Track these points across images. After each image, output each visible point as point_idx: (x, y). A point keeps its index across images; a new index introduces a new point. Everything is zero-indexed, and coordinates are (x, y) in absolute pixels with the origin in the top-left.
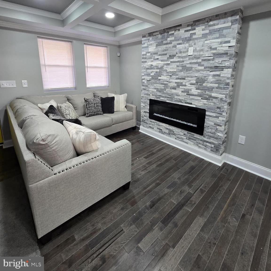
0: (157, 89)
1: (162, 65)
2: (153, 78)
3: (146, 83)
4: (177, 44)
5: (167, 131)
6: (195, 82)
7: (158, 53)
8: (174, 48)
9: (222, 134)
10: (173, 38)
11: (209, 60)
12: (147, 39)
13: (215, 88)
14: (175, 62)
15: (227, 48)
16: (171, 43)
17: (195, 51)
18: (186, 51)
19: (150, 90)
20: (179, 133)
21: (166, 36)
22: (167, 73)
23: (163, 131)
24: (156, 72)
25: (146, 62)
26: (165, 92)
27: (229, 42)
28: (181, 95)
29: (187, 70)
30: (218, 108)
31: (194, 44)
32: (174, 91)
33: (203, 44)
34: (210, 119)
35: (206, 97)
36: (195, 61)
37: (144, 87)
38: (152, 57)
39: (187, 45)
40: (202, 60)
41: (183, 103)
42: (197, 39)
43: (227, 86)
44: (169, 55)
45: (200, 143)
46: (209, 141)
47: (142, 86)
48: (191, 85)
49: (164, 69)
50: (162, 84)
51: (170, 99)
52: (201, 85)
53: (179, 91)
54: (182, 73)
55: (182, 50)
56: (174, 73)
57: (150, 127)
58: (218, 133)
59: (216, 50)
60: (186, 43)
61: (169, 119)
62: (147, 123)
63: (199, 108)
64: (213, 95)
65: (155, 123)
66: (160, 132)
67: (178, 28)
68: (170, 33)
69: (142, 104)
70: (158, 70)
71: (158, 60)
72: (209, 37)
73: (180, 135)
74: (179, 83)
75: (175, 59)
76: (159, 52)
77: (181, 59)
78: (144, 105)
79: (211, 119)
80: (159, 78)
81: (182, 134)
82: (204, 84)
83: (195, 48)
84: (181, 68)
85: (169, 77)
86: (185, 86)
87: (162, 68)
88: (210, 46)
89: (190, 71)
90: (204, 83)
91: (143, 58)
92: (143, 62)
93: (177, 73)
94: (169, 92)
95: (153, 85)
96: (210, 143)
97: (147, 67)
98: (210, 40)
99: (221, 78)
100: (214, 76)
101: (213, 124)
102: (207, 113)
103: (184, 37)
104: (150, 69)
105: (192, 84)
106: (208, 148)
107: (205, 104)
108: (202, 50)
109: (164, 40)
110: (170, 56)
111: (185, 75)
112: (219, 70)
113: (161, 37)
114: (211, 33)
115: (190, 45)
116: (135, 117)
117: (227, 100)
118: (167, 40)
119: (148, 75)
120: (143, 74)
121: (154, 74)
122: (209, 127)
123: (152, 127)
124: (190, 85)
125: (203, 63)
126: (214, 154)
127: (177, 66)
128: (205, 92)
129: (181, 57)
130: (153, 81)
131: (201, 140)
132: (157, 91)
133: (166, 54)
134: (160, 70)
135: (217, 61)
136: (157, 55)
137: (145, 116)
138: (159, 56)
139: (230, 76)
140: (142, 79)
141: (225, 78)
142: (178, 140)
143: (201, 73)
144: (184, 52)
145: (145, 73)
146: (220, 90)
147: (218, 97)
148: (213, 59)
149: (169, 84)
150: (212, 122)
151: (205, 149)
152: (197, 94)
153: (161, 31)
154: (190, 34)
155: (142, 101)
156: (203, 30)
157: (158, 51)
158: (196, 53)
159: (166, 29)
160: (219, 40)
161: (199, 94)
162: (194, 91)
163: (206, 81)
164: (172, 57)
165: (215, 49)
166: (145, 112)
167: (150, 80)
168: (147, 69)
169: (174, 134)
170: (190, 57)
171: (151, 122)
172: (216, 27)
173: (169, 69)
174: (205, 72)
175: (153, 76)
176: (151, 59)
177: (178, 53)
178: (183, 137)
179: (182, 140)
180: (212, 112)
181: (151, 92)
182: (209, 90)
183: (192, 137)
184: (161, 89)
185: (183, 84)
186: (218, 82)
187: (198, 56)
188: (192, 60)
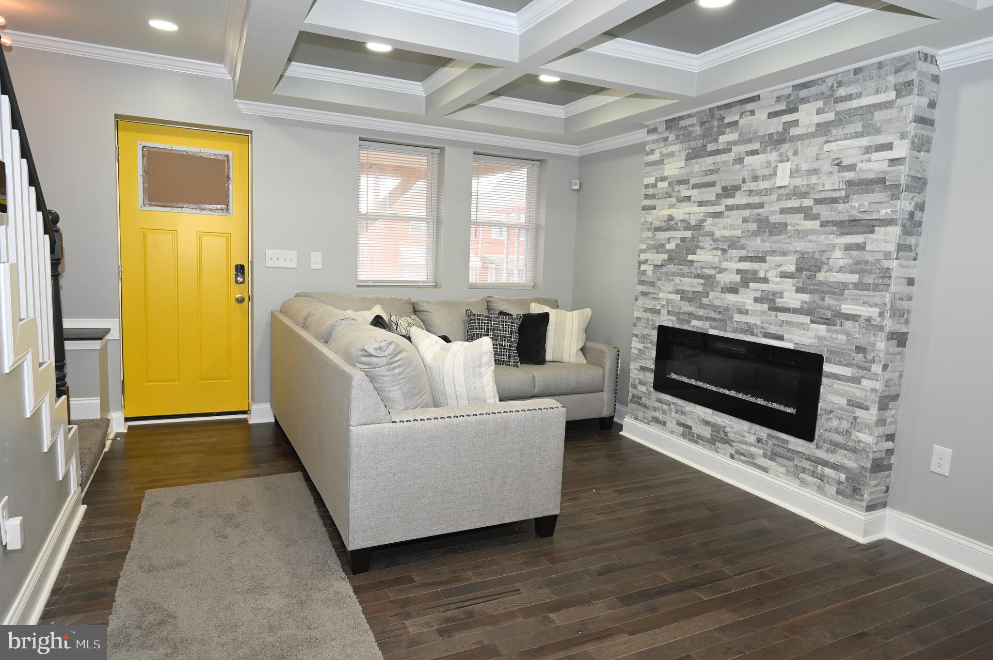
0: (682, 293)
1: (701, 216)
2: (671, 260)
3: (649, 273)
4: (747, 152)
5: (706, 432)
6: (792, 268)
7: (689, 179)
8: (738, 166)
9: (871, 435)
10: (733, 136)
11: (834, 201)
12: (661, 139)
13: (851, 286)
14: (738, 207)
15: (884, 166)
16: (730, 151)
17: (795, 175)
18: (772, 173)
19: (661, 295)
20: (744, 437)
21: (716, 129)
22: (714, 240)
23: (694, 433)
24: (683, 239)
25: (654, 208)
26: (705, 301)
27: (889, 147)
28: (752, 310)
29: (771, 233)
30: (860, 349)
31: (793, 152)
32: (731, 298)
33: (817, 154)
34: (835, 385)
35: (823, 314)
36: (794, 203)
37: (644, 288)
38: (673, 194)
39: (774, 156)
40: (815, 199)
41: (757, 336)
42: (801, 137)
43: (886, 281)
44: (722, 187)
45: (804, 470)
46: (832, 460)
47: (638, 284)
48: (781, 277)
49: (705, 230)
50: (698, 276)
51: (719, 323)
52: (809, 278)
53: (746, 298)
54: (759, 239)
55: (759, 173)
56: (733, 243)
57: (656, 420)
58: (857, 433)
59: (855, 170)
60: (772, 150)
61: (714, 389)
62: (645, 406)
63: (803, 350)
64: (846, 308)
65: (672, 406)
66: (684, 436)
67: (749, 107)
68: (727, 121)
69: (636, 344)
70: (688, 234)
71: (690, 200)
72: (834, 132)
73: (746, 443)
74: (747, 271)
75: (740, 199)
76: (692, 177)
77: (757, 200)
78: (640, 346)
79: (838, 385)
80: (690, 257)
81: (752, 439)
82: (820, 276)
83: (797, 165)
84: (754, 226)
85: (719, 253)
86: (765, 280)
87: (699, 226)
88: (837, 159)
89: (780, 235)
90: (820, 271)
91: (647, 196)
92: (645, 208)
93: (743, 241)
94: (717, 303)
95: (673, 280)
96: (835, 467)
97: (657, 224)
98: (836, 141)
99: (866, 256)
100: (848, 248)
101: (843, 402)
102: (827, 368)
103: (767, 133)
104: (665, 230)
105: (784, 275)
106: (828, 483)
107: (820, 338)
108: (815, 172)
109: (710, 143)
110: (724, 189)
111: (767, 246)
112: (860, 230)
113: (701, 133)
114: (841, 120)
115: (781, 155)
116: (608, 385)
117: (884, 324)
118: (717, 142)
119: (659, 248)
120: (644, 246)
121: (677, 245)
122: (831, 412)
123: (661, 419)
124: (778, 280)
125: (817, 209)
126: (846, 504)
127: (745, 220)
128: (823, 300)
129: (755, 191)
130: (671, 268)
131: (808, 459)
132: (682, 299)
133: (712, 184)
134: (694, 232)
135: (856, 204)
136: (687, 186)
137: (641, 383)
138: (693, 188)
139: (892, 248)
140: (640, 263)
141: (880, 256)
142: (739, 460)
143: (811, 241)
144: (765, 178)
145: (648, 242)
146: (866, 293)
147: (860, 316)
148: (846, 199)
149: (718, 276)
150: (841, 395)
151: (821, 490)
152: (799, 307)
153: (703, 114)
154: (781, 126)
155: (635, 332)
156: (819, 112)
157: (690, 173)
158: (798, 182)
159: (715, 109)
160: (864, 142)
161: (805, 306)
162: (792, 298)
163: (825, 264)
164: (729, 191)
165: (852, 167)
166: (643, 369)
167: (664, 263)
168: (657, 229)
169: (727, 441)
170: (782, 191)
171: (660, 401)
172: (855, 104)
173: (721, 229)
174: (823, 237)
175: (672, 250)
176: (671, 197)
177: (747, 180)
178: (753, 450)
179: (751, 460)
180: (840, 363)
181: (665, 303)
182: (834, 294)
183: (783, 447)
184: (694, 292)
185: (760, 276)
186: (859, 267)
187: (803, 190)
188: (785, 200)
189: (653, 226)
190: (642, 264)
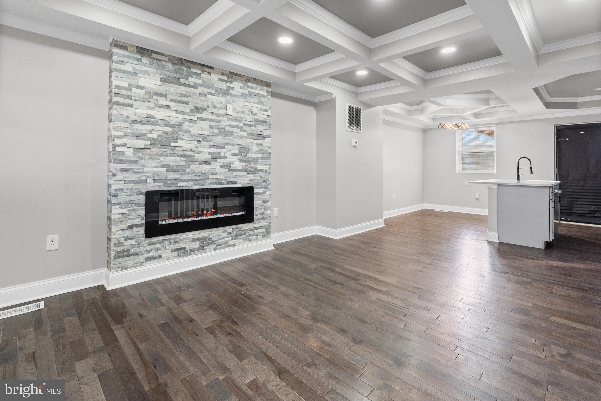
0: (168, 167)
1: (179, 120)
2: (154, 145)
3: (129, 154)
4: (208, 92)
6: (236, 152)
7: (166, 95)
8: (203, 98)
10: (200, 82)
11: (251, 126)
12: (133, 57)
13: (259, 159)
14: (205, 120)
15: (266, 117)
16: (197, 88)
17: (235, 111)
18: (224, 107)
19: (146, 169)
20: (221, 236)
21: (185, 72)
22: (191, 135)
23: (187, 251)
24: (165, 132)
25: (131, 106)
26: (188, 170)
27: (266, 111)
28: (219, 172)
29: (226, 135)
30: (265, 181)
31: (232, 101)
32: (206, 167)
33: (243, 105)
34: (258, 197)
35: (252, 170)
36: (235, 123)
37: (124, 166)
38: (151, 101)
39: (224, 99)
40: (244, 124)
41: (223, 184)
42: (235, 96)
43: (270, 157)
44: (194, 107)
45: (250, 236)
46: (260, 226)
47: (115, 162)
48: (233, 156)
49: (184, 129)
50: (181, 156)
51: (200, 182)
52: (244, 156)
53: (215, 166)
54: (219, 138)
55: (216, 105)
56: (205, 138)
57: (151, 258)
58: (267, 212)
59: (257, 116)
60: (222, 96)
62: (136, 255)
63: (245, 186)
64: (259, 167)
65: (166, 242)
66: (179, 256)
67: (207, 70)
68: (193, 70)
69: (118, 211)
70: (170, 129)
71: (169, 108)
72: (248, 99)
73: (222, 239)
75: (205, 115)
76: (169, 94)
77: (216, 118)
78: (124, 211)
80: (173, 144)
81: (225, 235)
82: (249, 155)
83: (235, 107)
84: (216, 131)
85: (196, 143)
86: (225, 157)
87: (178, 126)
88: (250, 110)
89: (230, 136)
90: (248, 153)
91: (118, 95)
92: (117, 104)
93: (211, 138)
94: (197, 170)
95: (157, 159)
96: (261, 228)
97: (135, 118)
98: (249, 102)
99: (264, 148)
100: (258, 144)
101: (261, 202)
102: (255, 191)
103: (218, 87)
104: (145, 124)
105: (234, 155)
106: (259, 235)
107: (251, 180)
108: (243, 112)
109: (182, 78)
110: (196, 108)
111: (224, 141)
112: (261, 138)
113: (174, 69)
114: (250, 95)
115: (227, 100)
117: (270, 171)
118: (188, 80)
119: (139, 136)
120: (120, 134)
121: (159, 136)
122: (258, 207)
123: (155, 256)
124: (231, 157)
125: (245, 128)
126: (265, 239)
127: (211, 127)
128: (250, 165)
129: (215, 114)
130: (155, 150)
131: (252, 230)
132: (168, 170)
133: (187, 103)
134: (175, 129)
135: (259, 129)
136: (165, 99)
137: (127, 239)
138: (170, 101)
139: (270, 145)
140: (116, 146)
141: (267, 148)
142: (220, 248)
143: (244, 141)
144: (220, 108)
145: (124, 131)
146: (264, 161)
147: (263, 169)
148: (255, 126)
150: (260, 200)
151: (257, 240)
152: (241, 168)
153: (174, 59)
154: (226, 87)
155: (116, 202)
156: (242, 88)
157: (166, 91)
158: (236, 114)
159: (183, 60)
160: (259, 106)
161: (244, 168)
162: (238, 164)
163: (250, 150)
164: (199, 110)
165: (256, 114)
166: (129, 228)
167: (147, 147)
169: (211, 243)
170: (229, 117)
172: (254, 91)
173: (195, 129)
174: (248, 139)
175: (154, 139)
176: (149, 102)
177: (210, 107)
178: (226, 239)
179: (226, 245)
180: (259, 188)
181: (151, 175)
182: (254, 162)
183: (240, 231)
184: (177, 166)
185: (222, 155)
186: (261, 152)
187: (239, 119)
188: (231, 121)
189: (130, 119)
190: (118, 147)
